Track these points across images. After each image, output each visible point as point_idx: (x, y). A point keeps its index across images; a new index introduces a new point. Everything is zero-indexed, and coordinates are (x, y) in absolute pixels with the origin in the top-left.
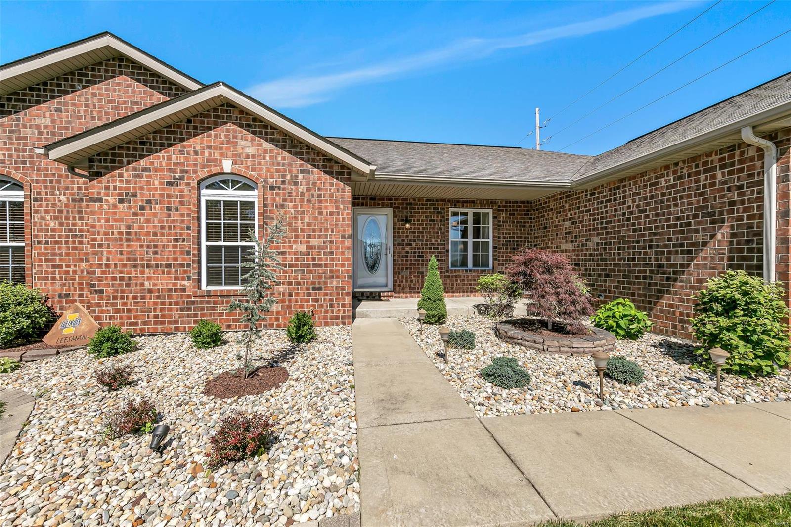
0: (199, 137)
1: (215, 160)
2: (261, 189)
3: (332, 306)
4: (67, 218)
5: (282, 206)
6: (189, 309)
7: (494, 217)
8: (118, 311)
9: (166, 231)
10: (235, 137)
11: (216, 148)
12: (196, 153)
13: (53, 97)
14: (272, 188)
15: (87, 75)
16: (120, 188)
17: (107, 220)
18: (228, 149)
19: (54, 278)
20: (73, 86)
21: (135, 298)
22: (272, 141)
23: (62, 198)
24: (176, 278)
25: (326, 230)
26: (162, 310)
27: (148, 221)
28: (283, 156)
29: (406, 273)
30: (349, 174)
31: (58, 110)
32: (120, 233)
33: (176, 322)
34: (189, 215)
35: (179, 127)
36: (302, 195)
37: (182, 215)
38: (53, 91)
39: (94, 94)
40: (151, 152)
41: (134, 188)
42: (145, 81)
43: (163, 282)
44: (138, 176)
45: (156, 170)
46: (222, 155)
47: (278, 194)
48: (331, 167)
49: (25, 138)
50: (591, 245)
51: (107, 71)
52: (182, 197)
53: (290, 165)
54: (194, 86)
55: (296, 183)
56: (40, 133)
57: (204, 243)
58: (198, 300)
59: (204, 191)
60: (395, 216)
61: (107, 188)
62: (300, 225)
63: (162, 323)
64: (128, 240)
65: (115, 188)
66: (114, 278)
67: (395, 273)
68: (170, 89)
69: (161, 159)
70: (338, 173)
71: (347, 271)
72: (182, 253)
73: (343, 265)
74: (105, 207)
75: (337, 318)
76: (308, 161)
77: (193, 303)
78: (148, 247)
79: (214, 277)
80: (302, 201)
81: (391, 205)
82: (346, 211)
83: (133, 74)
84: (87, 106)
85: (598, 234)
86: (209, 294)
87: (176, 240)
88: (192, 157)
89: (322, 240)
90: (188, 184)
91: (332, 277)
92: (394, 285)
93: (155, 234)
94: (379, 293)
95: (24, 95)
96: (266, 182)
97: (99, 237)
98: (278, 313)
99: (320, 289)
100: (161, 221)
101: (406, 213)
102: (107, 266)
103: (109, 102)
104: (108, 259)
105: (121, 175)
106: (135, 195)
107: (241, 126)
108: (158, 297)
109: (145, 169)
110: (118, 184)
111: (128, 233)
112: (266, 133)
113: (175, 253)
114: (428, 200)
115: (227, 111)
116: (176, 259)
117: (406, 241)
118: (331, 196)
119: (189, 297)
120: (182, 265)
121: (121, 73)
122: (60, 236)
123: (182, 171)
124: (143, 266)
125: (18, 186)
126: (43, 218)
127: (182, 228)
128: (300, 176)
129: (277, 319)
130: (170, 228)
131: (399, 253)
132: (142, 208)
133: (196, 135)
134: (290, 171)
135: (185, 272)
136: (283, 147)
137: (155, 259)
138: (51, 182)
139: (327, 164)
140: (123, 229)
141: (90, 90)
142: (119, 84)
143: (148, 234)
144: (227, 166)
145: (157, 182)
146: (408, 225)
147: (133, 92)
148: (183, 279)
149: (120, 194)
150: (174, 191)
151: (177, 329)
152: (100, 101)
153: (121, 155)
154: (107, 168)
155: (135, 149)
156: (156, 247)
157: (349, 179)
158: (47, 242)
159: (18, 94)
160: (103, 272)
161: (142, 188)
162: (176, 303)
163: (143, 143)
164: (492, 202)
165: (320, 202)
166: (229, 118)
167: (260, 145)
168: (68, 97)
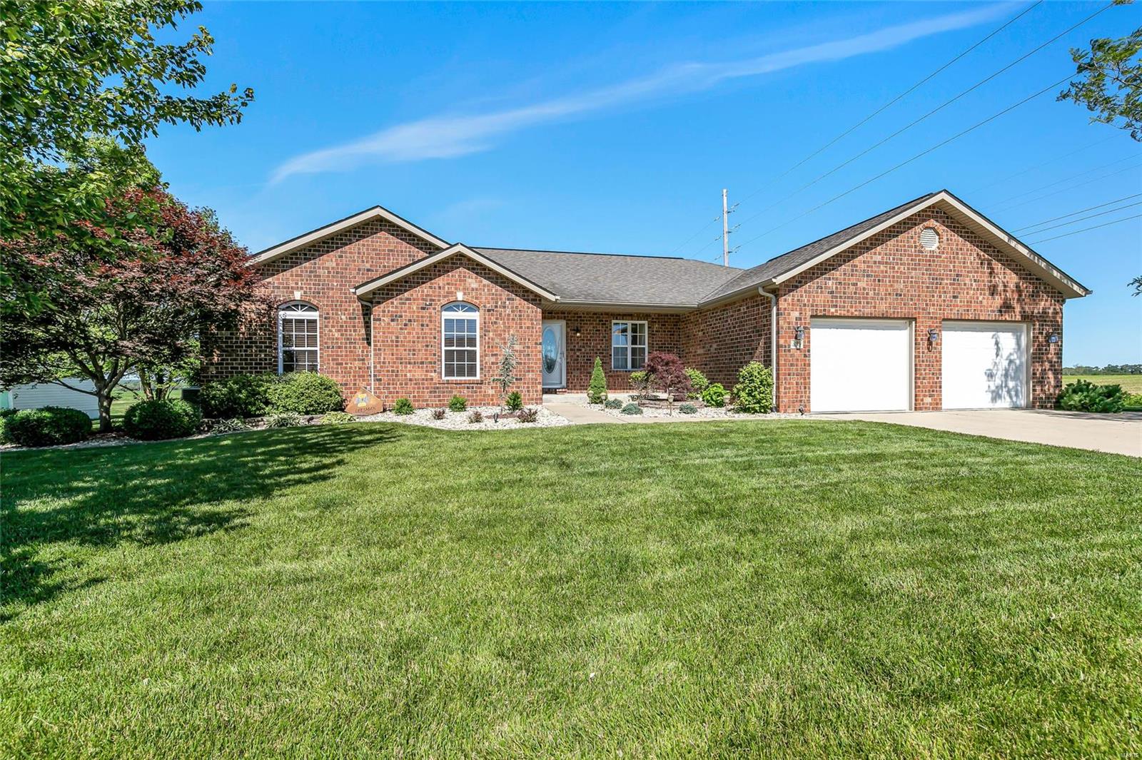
0: (442, 277)
1: (452, 293)
2: (482, 311)
3: (528, 391)
4: (346, 331)
5: (496, 323)
6: (435, 392)
7: (649, 328)
8: (390, 393)
9: (421, 340)
10: (465, 277)
11: (452, 284)
12: (440, 288)
13: (337, 248)
14: (489, 311)
15: (359, 232)
16: (392, 312)
17: (384, 333)
18: (460, 285)
19: (337, 372)
20: (350, 240)
21: (401, 384)
22: (488, 279)
23: (343, 317)
24: (427, 371)
25: (525, 339)
26: (418, 392)
27: (409, 333)
28: (496, 289)
29: (577, 373)
30: (540, 300)
31: (341, 257)
32: (392, 341)
33: (427, 400)
34: (435, 329)
35: (429, 271)
36: (509, 315)
37: (431, 329)
38: (337, 243)
39: (364, 245)
40: (411, 288)
41: (401, 312)
42: (397, 235)
43: (419, 374)
44: (403, 303)
45: (414, 300)
46: (456, 289)
47: (492, 315)
48: (528, 296)
49: (320, 276)
50: (712, 350)
51: (372, 229)
52: (431, 317)
53: (501, 295)
54: (444, 246)
55: (504, 307)
56: (329, 272)
57: (444, 348)
58: (441, 386)
59: (444, 313)
60: (567, 327)
61: (384, 311)
62: (507, 336)
63: (418, 401)
64: (397, 346)
65: (389, 311)
66: (388, 371)
67: (567, 373)
68: (414, 240)
69: (417, 292)
70: (533, 300)
71: (539, 367)
72: (430, 355)
73: (536, 364)
74: (383, 324)
75: (532, 399)
76: (512, 292)
77: (438, 388)
78: (410, 350)
79: (450, 371)
80: (508, 319)
81: (565, 318)
82: (539, 326)
83: (389, 230)
84: (359, 253)
85: (716, 342)
86: (448, 382)
87: (427, 346)
88: (437, 290)
89: (522, 346)
90: (434, 309)
91: (529, 371)
92: (567, 383)
93: (414, 342)
94: (556, 389)
95: (319, 247)
96: (485, 306)
97: (379, 344)
98: (493, 395)
99: (521, 379)
100: (417, 333)
101: (577, 324)
102: (384, 363)
103: (374, 250)
104: (384, 359)
105: (392, 303)
106: (401, 316)
107: (468, 269)
108: (416, 384)
109: (407, 299)
110: (391, 309)
111: (397, 342)
112: (485, 274)
113: (426, 355)
114: (595, 314)
115: (460, 260)
116: (427, 359)
117: (577, 347)
118: (528, 316)
119: (435, 384)
120: (431, 363)
121: (381, 230)
122: (341, 343)
123: (431, 300)
124: (406, 363)
125: (313, 308)
126: (330, 331)
127: (431, 338)
128: (507, 302)
129: (492, 400)
130: (423, 338)
131: (572, 356)
132: (406, 325)
133: (440, 276)
134: (501, 299)
135: (433, 367)
136: (496, 283)
137: (414, 358)
138: (336, 306)
139: (526, 294)
140: (394, 338)
141: (361, 242)
142: (380, 238)
143: (409, 341)
144: (460, 296)
145: (415, 308)
146: (578, 334)
147: (389, 243)
148: (431, 372)
149: (392, 316)
150: (425, 313)
151: (428, 405)
152: (367, 249)
153: (392, 290)
154: (384, 298)
155: (401, 286)
156: (414, 350)
157: (540, 304)
158: (333, 347)
159: (315, 246)
160: (382, 367)
161: (405, 312)
162: (427, 388)
163: (406, 282)
164: (647, 315)
165: (521, 320)
166: (461, 264)
167: (481, 282)
168: (347, 247)
